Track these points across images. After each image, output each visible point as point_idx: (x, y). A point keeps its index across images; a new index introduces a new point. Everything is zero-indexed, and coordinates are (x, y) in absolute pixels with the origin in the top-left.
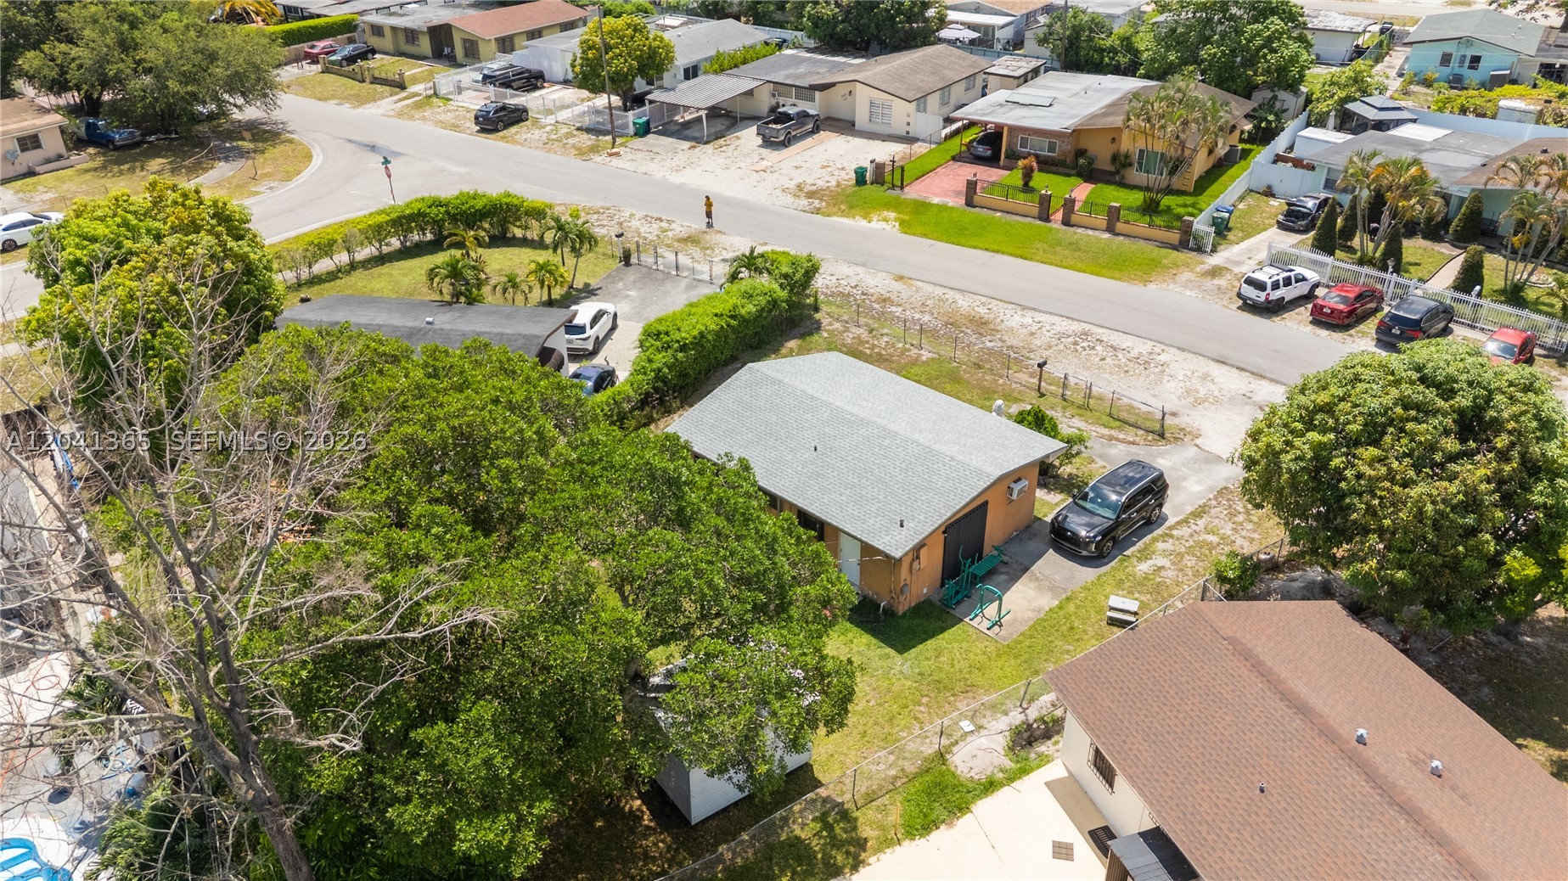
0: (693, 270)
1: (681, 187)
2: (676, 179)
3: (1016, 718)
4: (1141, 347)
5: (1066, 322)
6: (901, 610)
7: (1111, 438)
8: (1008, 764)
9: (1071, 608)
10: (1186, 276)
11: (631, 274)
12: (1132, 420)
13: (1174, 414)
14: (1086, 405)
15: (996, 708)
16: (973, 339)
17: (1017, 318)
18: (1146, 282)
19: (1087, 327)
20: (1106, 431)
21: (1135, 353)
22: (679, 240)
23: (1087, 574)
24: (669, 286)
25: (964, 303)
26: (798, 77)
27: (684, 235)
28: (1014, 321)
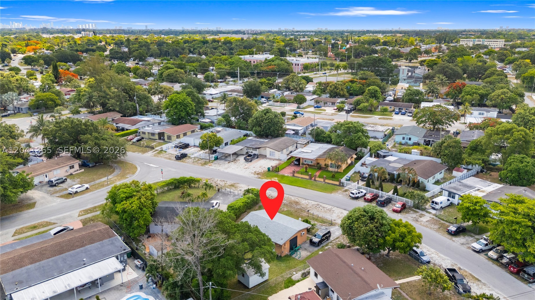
0: (234, 193)
1: (227, 173)
2: (226, 171)
3: (303, 272)
4: (329, 207)
5: (314, 202)
6: (283, 256)
7: (322, 225)
8: (301, 278)
9: (313, 255)
10: (340, 192)
11: (220, 194)
12: (326, 221)
13: (335, 220)
14: (317, 219)
15: (300, 271)
16: (295, 206)
17: (304, 201)
18: (331, 193)
19: (318, 203)
20: (321, 224)
21: (328, 208)
22: (229, 186)
23: (316, 249)
24: (229, 196)
25: (293, 198)
26: (253, 145)
27: (230, 184)
28: (303, 202)
